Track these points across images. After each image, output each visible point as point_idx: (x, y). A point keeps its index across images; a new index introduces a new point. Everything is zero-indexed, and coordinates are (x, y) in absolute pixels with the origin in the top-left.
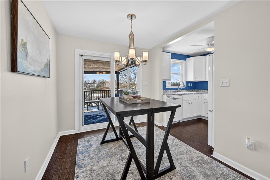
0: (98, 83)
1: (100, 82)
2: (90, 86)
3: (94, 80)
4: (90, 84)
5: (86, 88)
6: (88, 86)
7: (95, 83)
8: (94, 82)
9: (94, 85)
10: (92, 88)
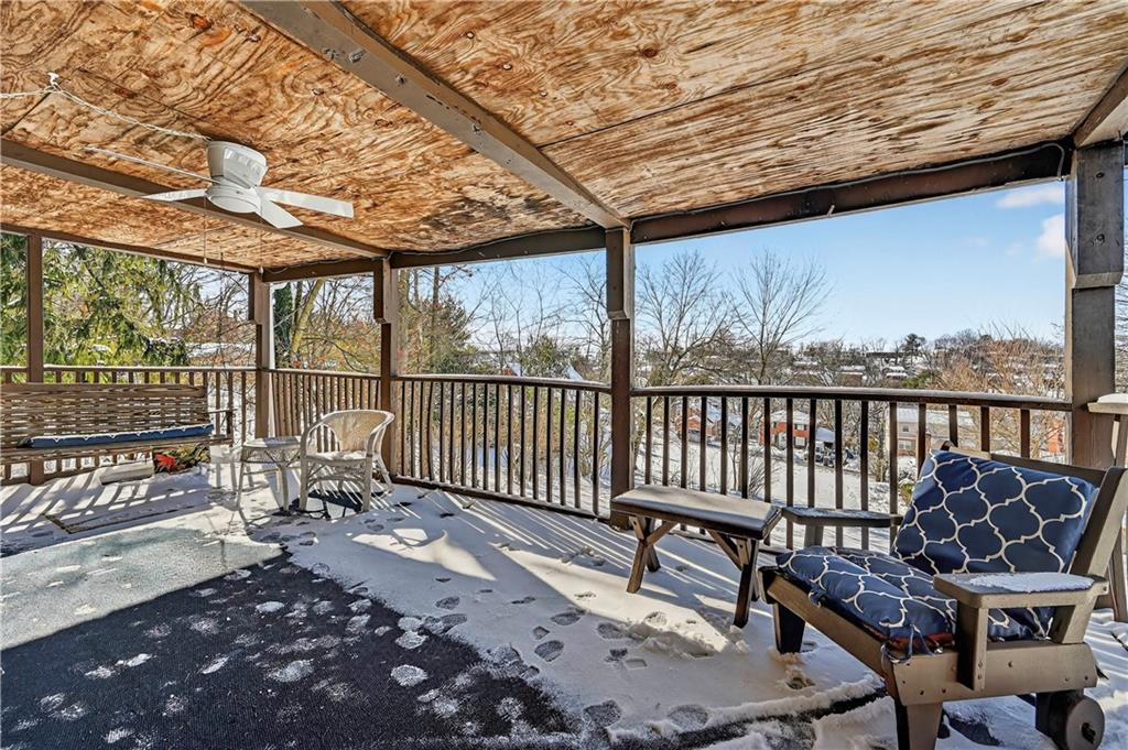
0: (933, 351)
1: (949, 346)
2: (887, 366)
3: (913, 337)
4: (886, 356)
5: (865, 378)
6: (875, 367)
7: (916, 354)
8: (912, 344)
9: (909, 360)
10: (894, 378)
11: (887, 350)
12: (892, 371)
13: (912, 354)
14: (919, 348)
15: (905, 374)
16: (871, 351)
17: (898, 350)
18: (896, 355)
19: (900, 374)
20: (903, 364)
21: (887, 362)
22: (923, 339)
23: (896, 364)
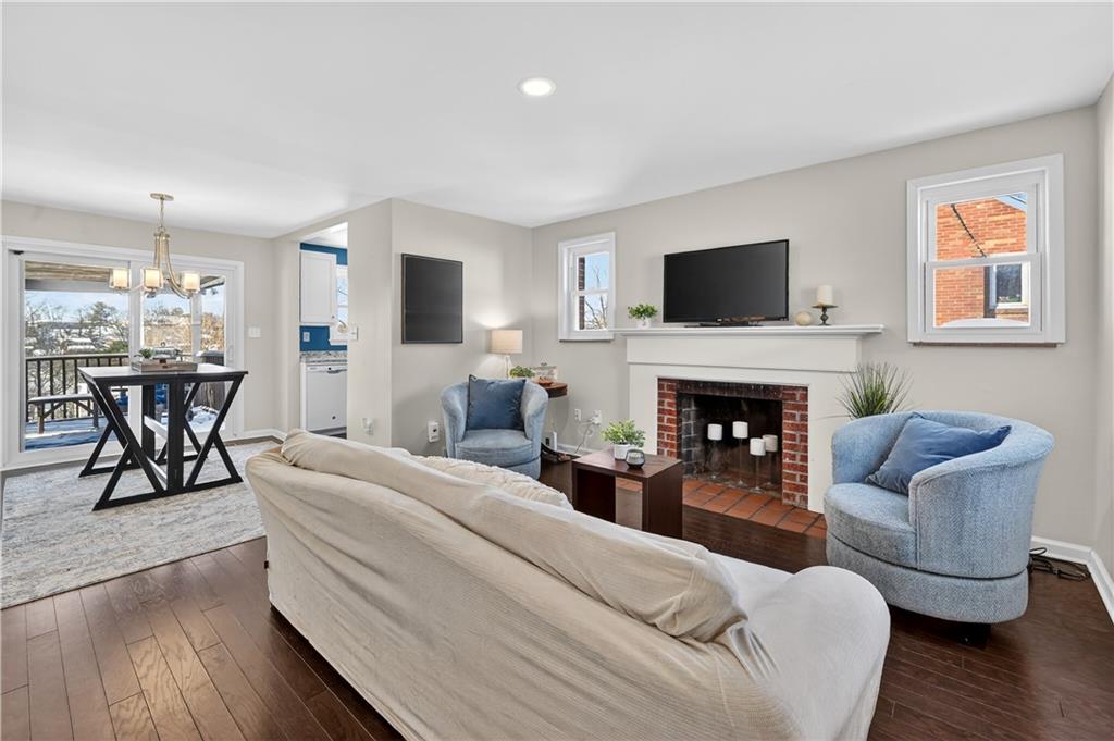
2: (68, 338)
4: (66, 326)
7: (106, 324)
11: (66, 319)
12: (76, 344)
13: (100, 325)
14: (109, 318)
15: (92, 347)
16: (44, 320)
17: (82, 320)
18: (81, 325)
19: (87, 347)
20: (90, 335)
21: (68, 333)
22: (113, 309)
23: (80, 335)
